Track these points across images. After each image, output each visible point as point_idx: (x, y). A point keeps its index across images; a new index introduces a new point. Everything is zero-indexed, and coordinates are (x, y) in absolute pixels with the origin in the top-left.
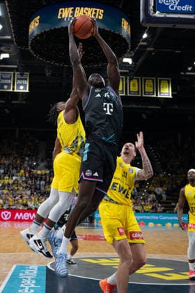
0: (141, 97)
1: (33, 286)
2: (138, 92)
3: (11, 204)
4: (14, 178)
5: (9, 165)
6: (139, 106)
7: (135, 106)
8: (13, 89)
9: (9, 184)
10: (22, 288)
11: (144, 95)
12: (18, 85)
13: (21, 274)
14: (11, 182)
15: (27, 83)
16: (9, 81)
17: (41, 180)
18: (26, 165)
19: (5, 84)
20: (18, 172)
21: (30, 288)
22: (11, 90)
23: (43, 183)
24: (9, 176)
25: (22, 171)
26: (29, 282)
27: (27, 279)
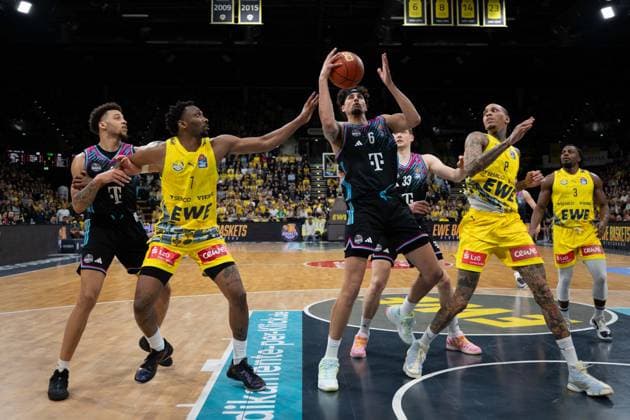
0: (455, 27)
1: (281, 343)
2: (449, 18)
3: (240, 212)
4: (244, 171)
6: (452, 44)
7: (444, 44)
8: (236, 20)
9: (235, 181)
10: (264, 348)
11: (459, 25)
12: (245, 14)
13: (261, 326)
14: (238, 177)
15: (259, 9)
16: (229, 8)
17: (288, 172)
19: (222, 12)
20: (248, 161)
21: (277, 347)
22: (233, 23)
23: (292, 177)
24: (235, 168)
25: (257, 159)
26: (274, 338)
27: (271, 333)
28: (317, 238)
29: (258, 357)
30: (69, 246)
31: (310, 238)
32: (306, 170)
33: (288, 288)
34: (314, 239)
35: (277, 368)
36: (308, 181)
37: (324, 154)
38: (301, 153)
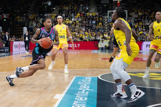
1: (88, 89)
4: (73, 19)
5: (69, 10)
10: (80, 91)
13: (79, 82)
14: (71, 22)
17: (93, 20)
18: (81, 10)
20: (75, 15)
23: (94, 22)
24: (69, 18)
25: (79, 14)
26: (85, 87)
27: (84, 85)
28: (105, 48)
29: (78, 94)
30: (3, 50)
31: (102, 48)
32: (101, 19)
33: (92, 68)
34: (104, 48)
35: (86, 99)
36: (101, 24)
37: (108, 11)
38: (98, 11)
